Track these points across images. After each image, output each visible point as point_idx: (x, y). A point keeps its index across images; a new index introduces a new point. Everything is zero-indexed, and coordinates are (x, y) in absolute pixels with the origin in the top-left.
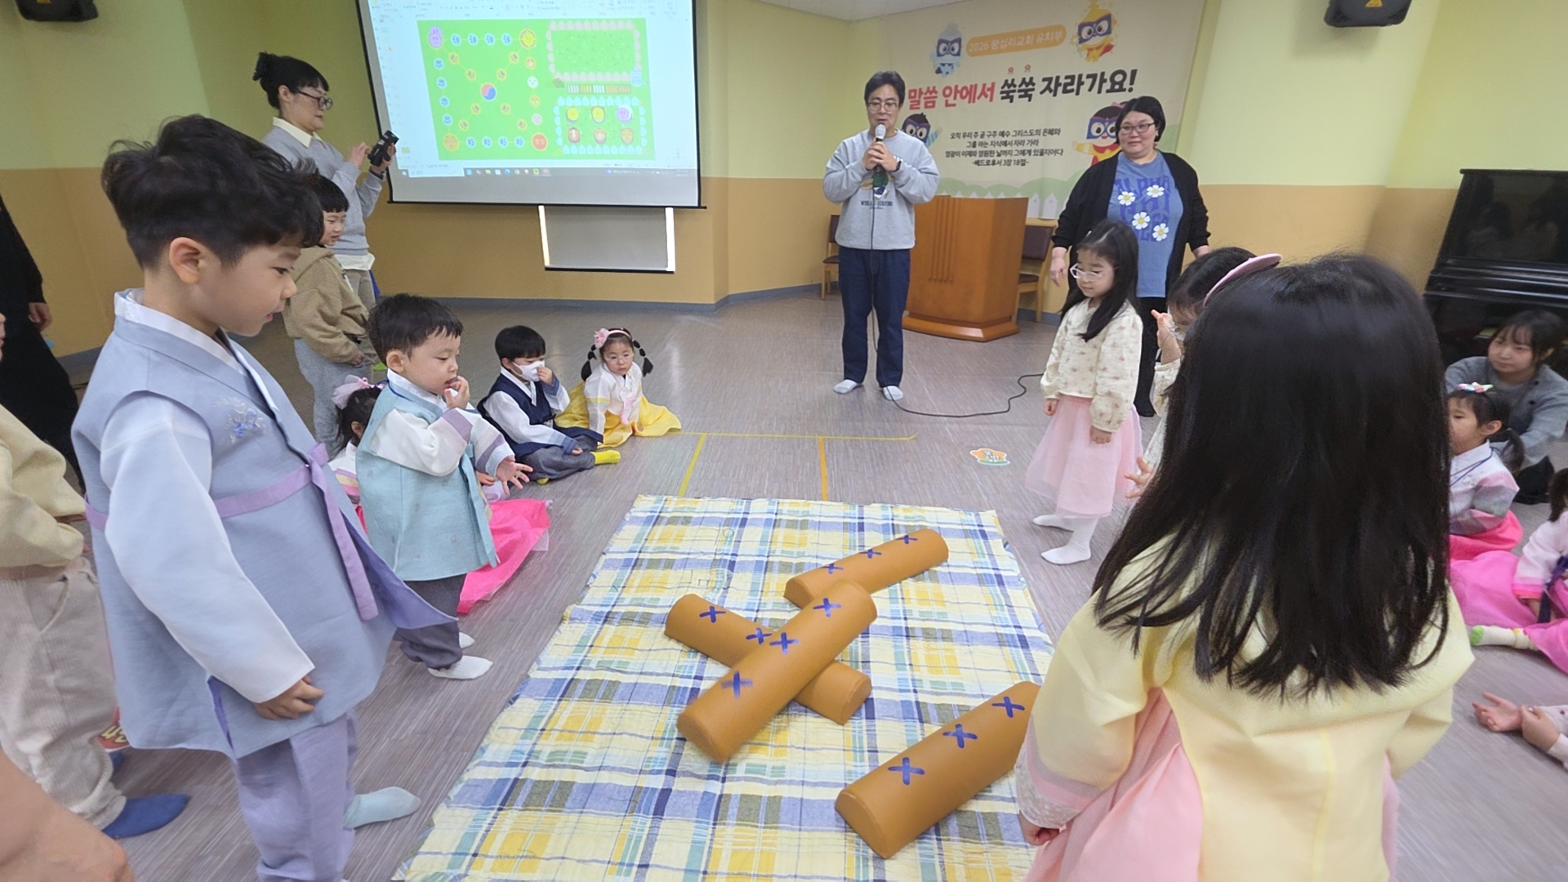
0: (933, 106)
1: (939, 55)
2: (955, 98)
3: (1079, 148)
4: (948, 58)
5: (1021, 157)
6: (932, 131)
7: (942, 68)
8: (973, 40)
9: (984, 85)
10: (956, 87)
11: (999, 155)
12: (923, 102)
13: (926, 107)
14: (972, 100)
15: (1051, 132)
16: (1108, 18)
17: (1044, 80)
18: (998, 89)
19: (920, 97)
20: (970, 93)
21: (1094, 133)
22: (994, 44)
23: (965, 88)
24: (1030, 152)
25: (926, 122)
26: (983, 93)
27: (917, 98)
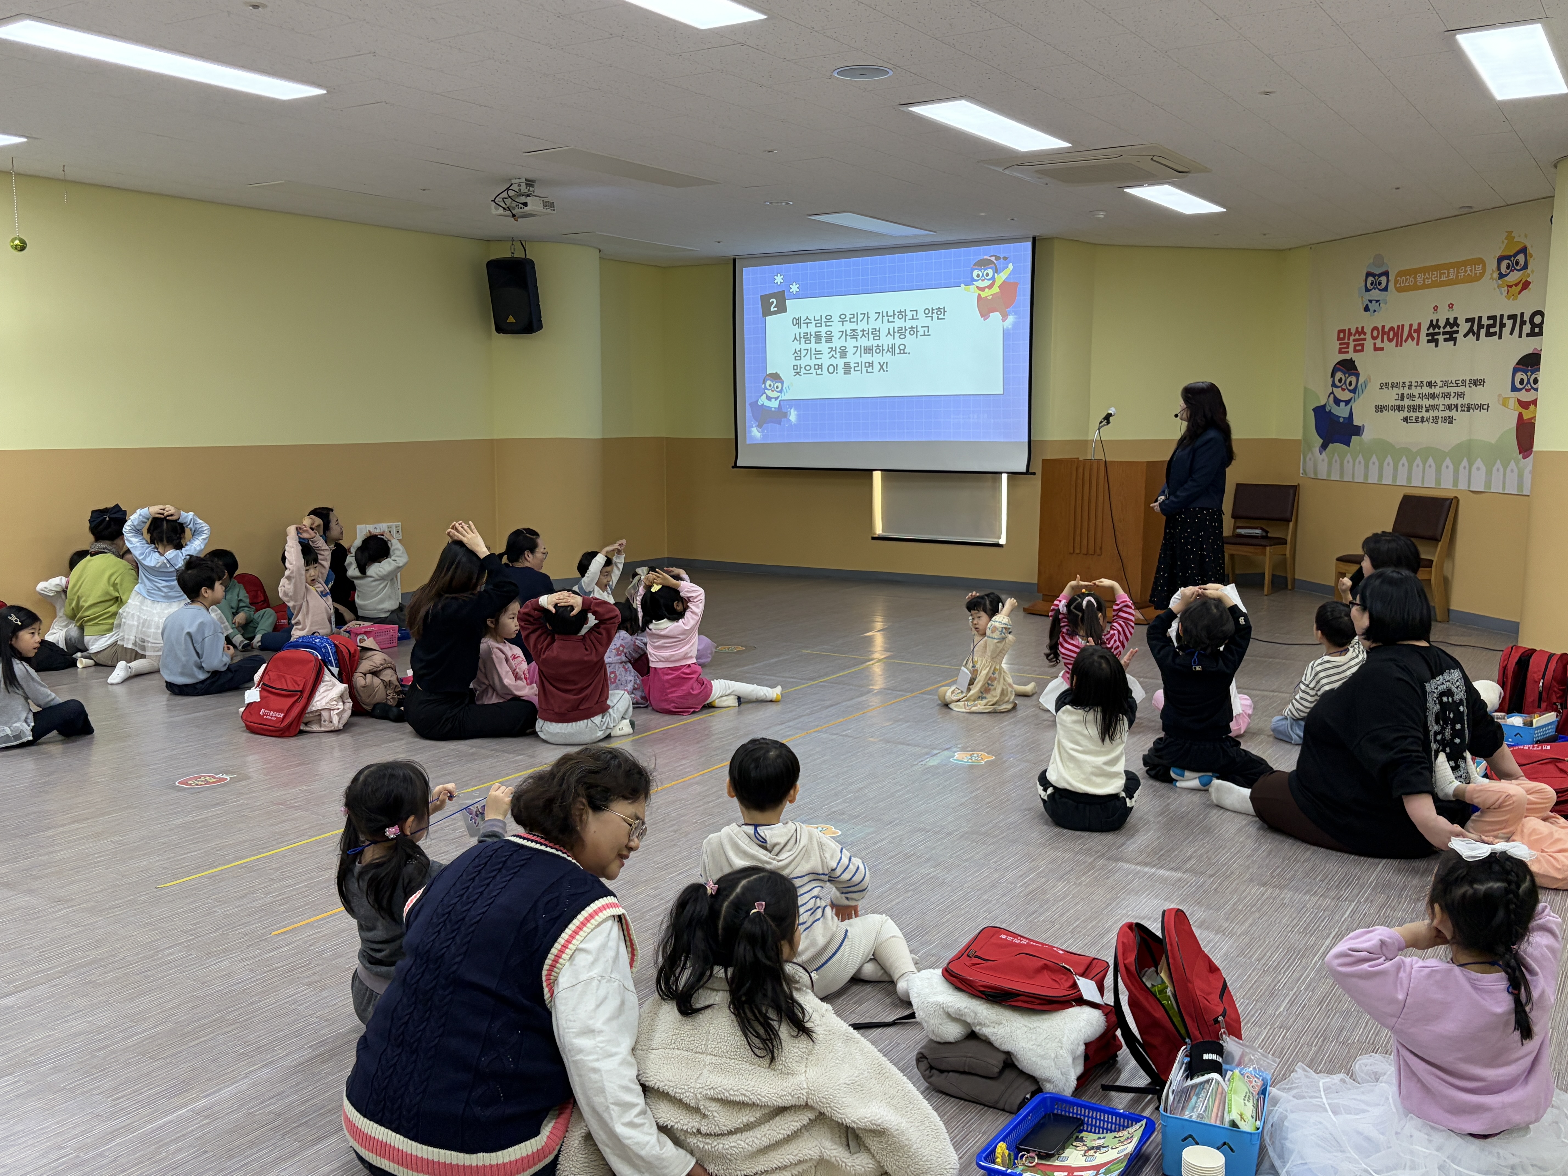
0: (1362, 350)
1: (1367, 290)
2: (1383, 341)
3: (1504, 402)
4: (1375, 294)
5: (1447, 413)
6: (1361, 380)
7: (1370, 305)
8: (1400, 274)
9: (1411, 326)
10: (1383, 327)
11: (1427, 411)
12: (1352, 344)
13: (1355, 351)
14: (1399, 344)
15: (1476, 383)
16: (1524, 250)
17: (1467, 320)
18: (1424, 331)
19: (1349, 339)
20: (1396, 335)
21: (1518, 386)
22: (1420, 278)
23: (1392, 329)
24: (1456, 406)
25: (1357, 369)
26: (1410, 335)
27: (1346, 341)
